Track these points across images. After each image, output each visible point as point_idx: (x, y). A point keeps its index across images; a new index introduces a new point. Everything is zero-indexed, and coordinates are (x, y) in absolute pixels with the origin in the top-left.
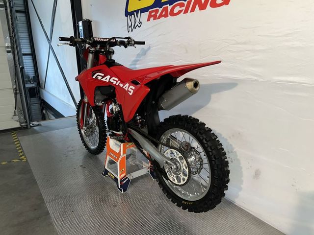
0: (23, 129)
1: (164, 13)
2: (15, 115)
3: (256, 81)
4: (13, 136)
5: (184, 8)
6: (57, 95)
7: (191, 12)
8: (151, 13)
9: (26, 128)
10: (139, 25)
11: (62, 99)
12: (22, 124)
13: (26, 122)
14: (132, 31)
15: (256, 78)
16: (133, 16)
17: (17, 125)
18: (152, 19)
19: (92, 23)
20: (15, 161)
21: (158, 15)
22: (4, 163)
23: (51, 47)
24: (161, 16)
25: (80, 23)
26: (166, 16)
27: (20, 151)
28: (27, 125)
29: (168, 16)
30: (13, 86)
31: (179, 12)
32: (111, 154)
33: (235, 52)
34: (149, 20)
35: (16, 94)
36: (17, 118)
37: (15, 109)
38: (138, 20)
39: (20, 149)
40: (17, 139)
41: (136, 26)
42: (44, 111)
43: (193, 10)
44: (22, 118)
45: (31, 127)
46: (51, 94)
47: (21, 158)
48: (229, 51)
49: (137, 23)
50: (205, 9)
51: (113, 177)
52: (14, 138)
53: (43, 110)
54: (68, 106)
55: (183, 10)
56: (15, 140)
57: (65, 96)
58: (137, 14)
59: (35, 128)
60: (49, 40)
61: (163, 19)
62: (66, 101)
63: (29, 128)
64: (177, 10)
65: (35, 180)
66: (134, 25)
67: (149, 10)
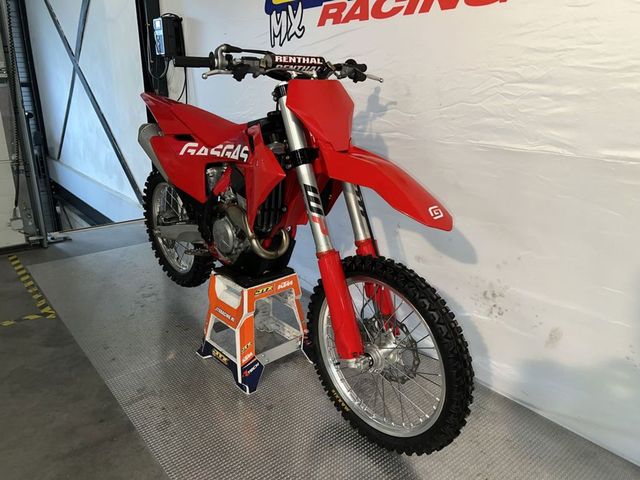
0: (34, 248)
1: (358, 12)
2: (15, 218)
3: (561, 156)
4: (14, 263)
5: (404, 4)
6: (92, 174)
7: (421, 12)
8: (326, 9)
9: (40, 245)
10: (299, 33)
11: (104, 183)
12: (31, 238)
13: (40, 234)
14: (281, 45)
15: (560, 150)
16: (284, 13)
17: (20, 240)
18: (329, 21)
19: (185, 24)
20: (32, 317)
21: (344, 14)
22: (6, 323)
23: (77, 70)
24: (351, 16)
25: (158, 23)
26: (363, 17)
27: (37, 296)
28: (41, 240)
29: (367, 19)
30: (10, 156)
31: (395, 11)
32: (221, 311)
33: (516, 97)
34: (322, 23)
35: (16, 172)
36: (19, 224)
37: (16, 205)
38: (296, 22)
39: (37, 292)
40: (24, 272)
41: (290, 35)
42: (58, 209)
43: (426, 8)
44: (30, 224)
45: (50, 243)
46: (76, 171)
47: (43, 311)
48: (506, 95)
49: (294, 29)
50: (454, 7)
51: (225, 359)
52: (16, 268)
53: (55, 205)
54: (118, 199)
55: (402, 8)
56: (20, 273)
57: (111, 177)
58: (295, 9)
59: (59, 245)
60: (74, 56)
61: (354, 22)
62: (115, 187)
63: (46, 245)
64: (388, 5)
65: (86, 358)
66: (287, 33)
67: (324, 4)
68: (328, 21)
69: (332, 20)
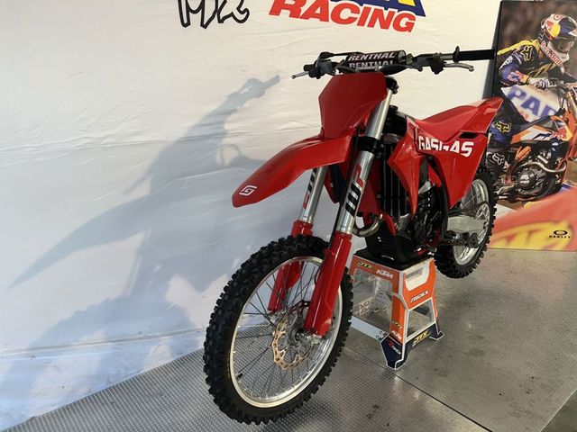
1: (318, 11)
5: (358, 16)
7: (368, 26)
10: (240, 16)
14: (204, 27)
18: (285, 13)
21: (304, 9)
24: (311, 14)
26: (324, 17)
29: (328, 21)
32: (416, 298)
34: (275, 12)
41: (225, 14)
43: (371, 25)
49: (231, 9)
55: (356, 19)
61: (313, 21)
64: (345, 14)
66: (218, 11)
68: (283, 11)
69: (288, 12)
